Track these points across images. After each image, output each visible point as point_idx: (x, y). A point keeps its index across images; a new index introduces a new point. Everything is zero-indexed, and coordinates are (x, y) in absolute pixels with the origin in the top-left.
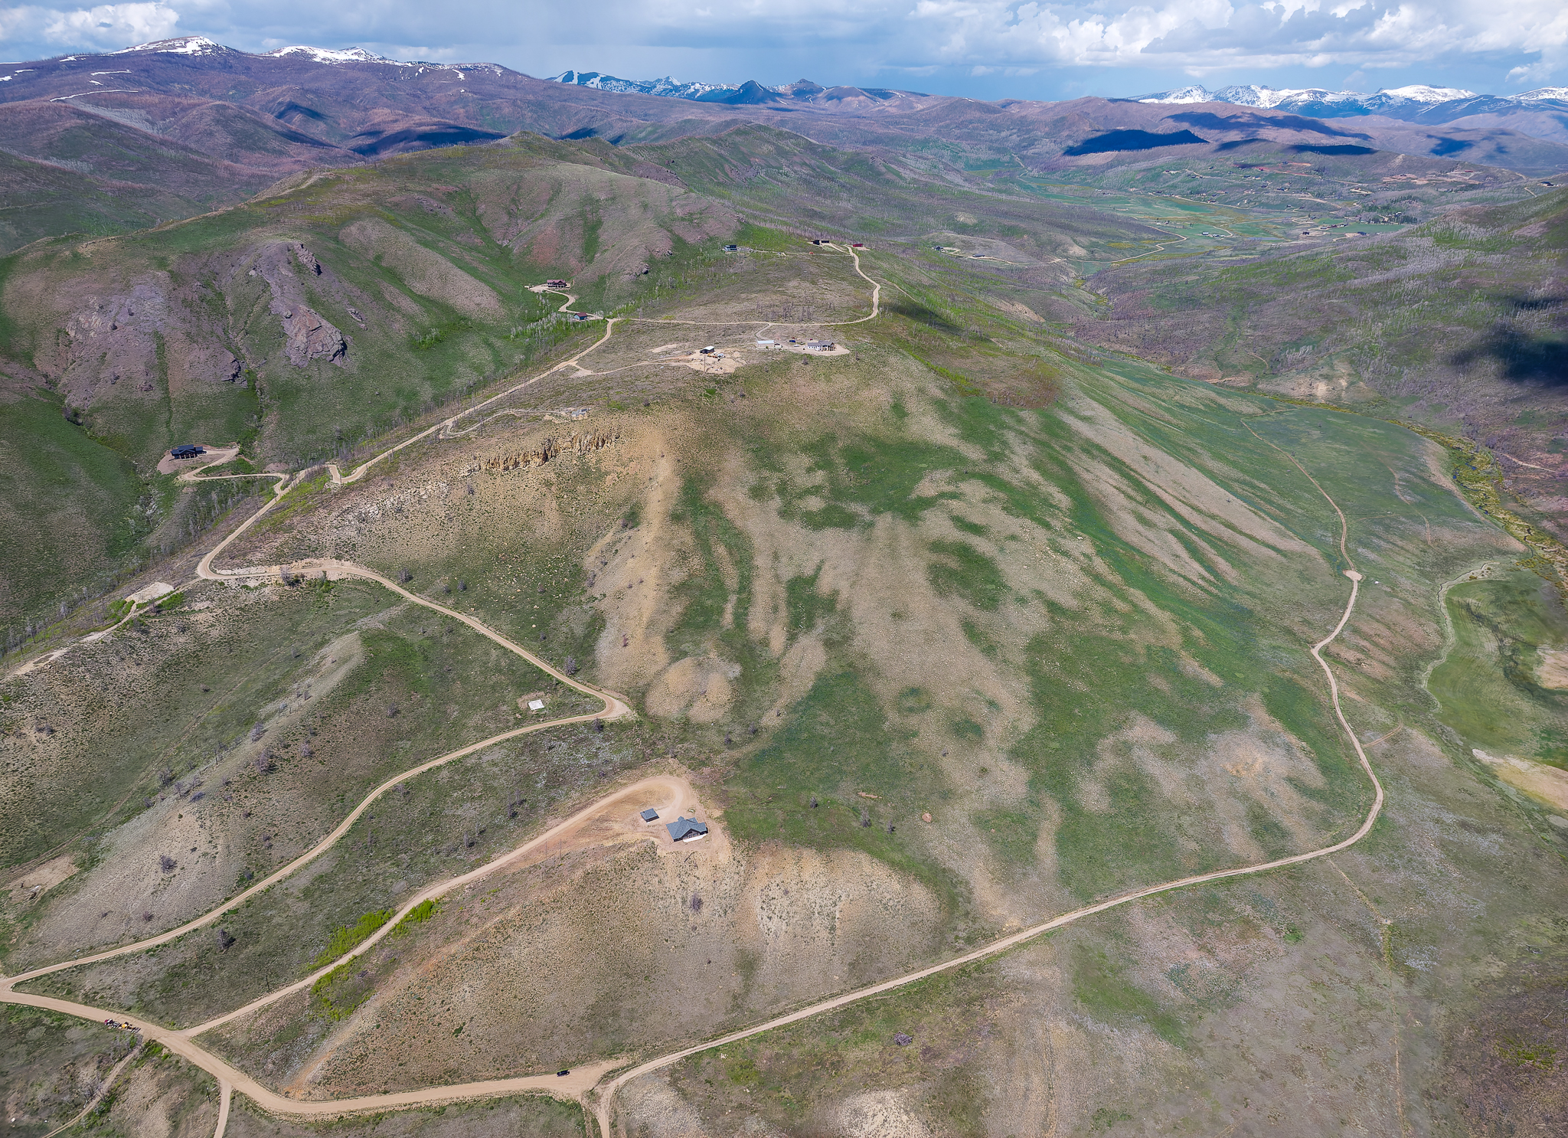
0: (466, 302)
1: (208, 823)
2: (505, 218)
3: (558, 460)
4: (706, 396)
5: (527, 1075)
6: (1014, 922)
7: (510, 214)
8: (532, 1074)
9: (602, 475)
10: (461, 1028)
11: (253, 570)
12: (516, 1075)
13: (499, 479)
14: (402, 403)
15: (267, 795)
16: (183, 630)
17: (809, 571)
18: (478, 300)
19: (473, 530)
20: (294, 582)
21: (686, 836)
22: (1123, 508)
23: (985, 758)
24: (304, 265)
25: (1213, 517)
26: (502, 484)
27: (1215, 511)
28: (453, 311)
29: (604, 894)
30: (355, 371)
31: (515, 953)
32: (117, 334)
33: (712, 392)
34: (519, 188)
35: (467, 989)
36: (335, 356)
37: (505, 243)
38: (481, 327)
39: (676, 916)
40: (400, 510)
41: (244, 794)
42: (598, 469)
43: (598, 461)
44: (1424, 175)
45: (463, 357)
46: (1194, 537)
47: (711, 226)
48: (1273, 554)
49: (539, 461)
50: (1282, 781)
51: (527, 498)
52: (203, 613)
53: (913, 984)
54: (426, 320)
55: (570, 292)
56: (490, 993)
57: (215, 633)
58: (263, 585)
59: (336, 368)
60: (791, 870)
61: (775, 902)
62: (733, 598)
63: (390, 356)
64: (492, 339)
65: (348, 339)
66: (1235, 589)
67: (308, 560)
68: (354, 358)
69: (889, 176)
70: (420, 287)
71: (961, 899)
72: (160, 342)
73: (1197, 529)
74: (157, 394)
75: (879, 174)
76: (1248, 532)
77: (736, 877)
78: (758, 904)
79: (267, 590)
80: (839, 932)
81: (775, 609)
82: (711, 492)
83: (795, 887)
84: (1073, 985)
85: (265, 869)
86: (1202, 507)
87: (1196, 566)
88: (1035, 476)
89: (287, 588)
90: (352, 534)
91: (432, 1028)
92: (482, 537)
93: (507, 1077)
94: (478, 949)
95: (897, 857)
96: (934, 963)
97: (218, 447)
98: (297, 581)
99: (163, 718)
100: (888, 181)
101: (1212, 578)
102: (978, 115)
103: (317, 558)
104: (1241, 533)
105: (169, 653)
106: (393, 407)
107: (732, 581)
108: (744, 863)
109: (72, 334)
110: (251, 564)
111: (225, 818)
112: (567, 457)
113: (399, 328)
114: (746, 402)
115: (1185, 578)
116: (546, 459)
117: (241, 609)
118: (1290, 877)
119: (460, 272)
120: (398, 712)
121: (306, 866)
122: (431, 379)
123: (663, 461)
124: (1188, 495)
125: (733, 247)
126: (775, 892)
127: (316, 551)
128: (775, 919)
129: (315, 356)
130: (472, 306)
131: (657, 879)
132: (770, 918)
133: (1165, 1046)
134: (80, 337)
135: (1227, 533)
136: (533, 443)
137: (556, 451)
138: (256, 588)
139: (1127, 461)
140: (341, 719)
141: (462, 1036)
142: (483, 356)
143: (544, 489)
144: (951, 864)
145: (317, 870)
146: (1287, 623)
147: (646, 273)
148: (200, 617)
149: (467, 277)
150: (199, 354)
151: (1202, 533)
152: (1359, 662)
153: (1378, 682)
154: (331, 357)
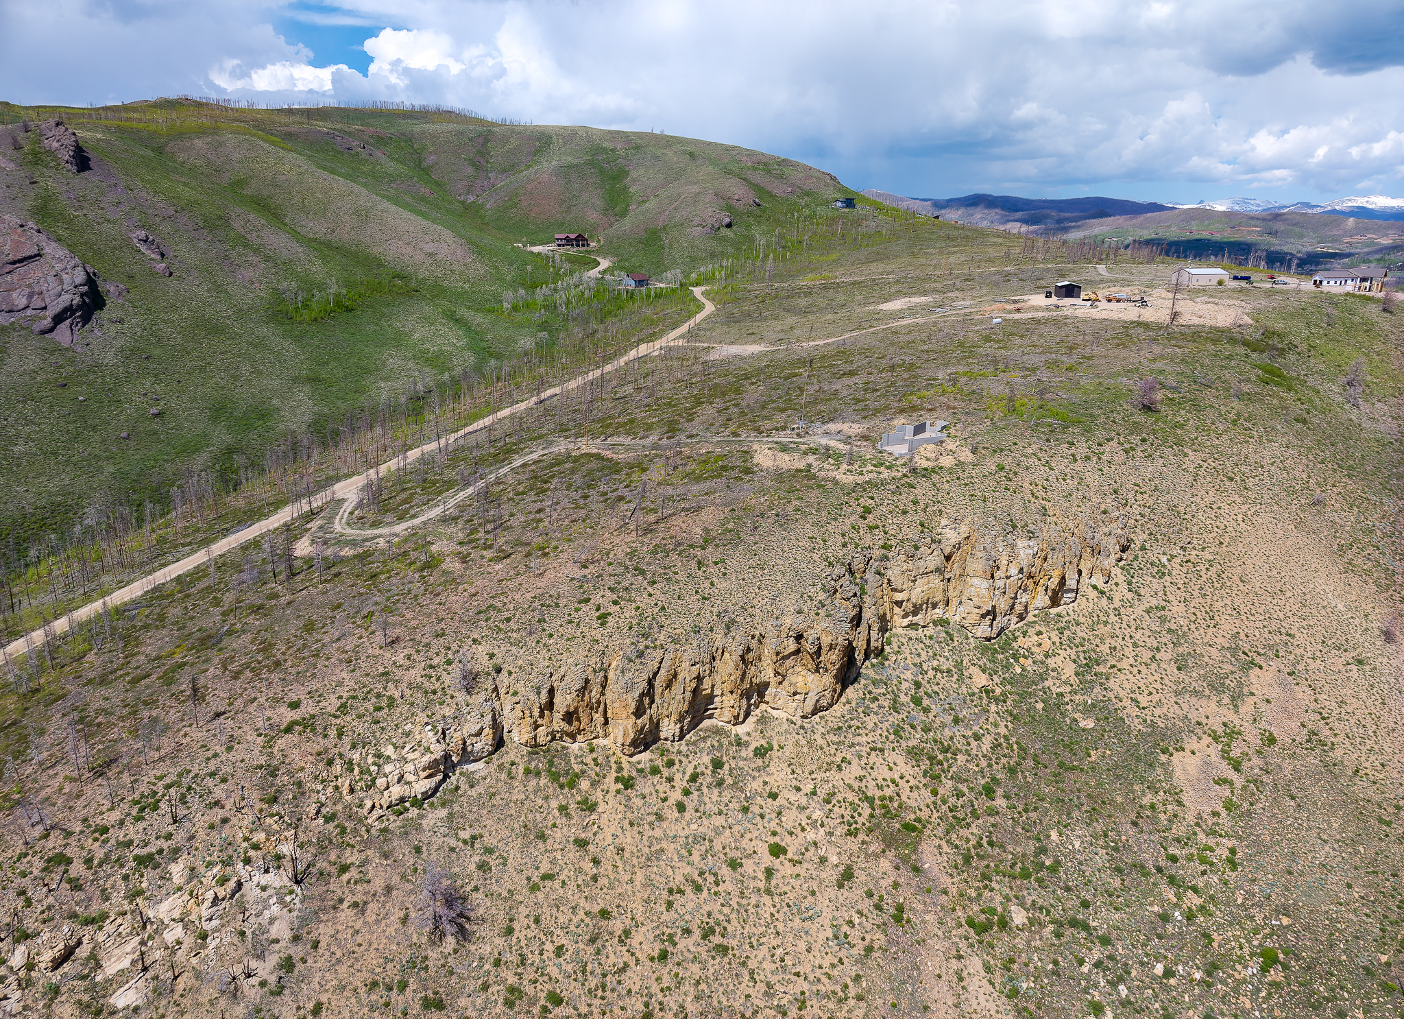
0: (409, 250)
2: (470, 171)
7: (477, 167)
14: (222, 436)
18: (429, 248)
24: (50, 152)
28: (380, 265)
30: (109, 358)
34: (487, 141)
36: (58, 319)
37: (471, 199)
38: (437, 291)
44: (1387, 235)
45: (398, 340)
54: (318, 270)
55: (599, 252)
59: (57, 349)
63: (216, 329)
64: (463, 312)
65: (108, 287)
68: (113, 329)
70: (316, 228)
106: (190, 449)
113: (255, 279)
116: (847, 675)
119: (394, 208)
122: (314, 380)
125: (850, 203)
130: (419, 257)
142: (450, 339)
147: (729, 226)
149: (406, 214)
154: (47, 322)
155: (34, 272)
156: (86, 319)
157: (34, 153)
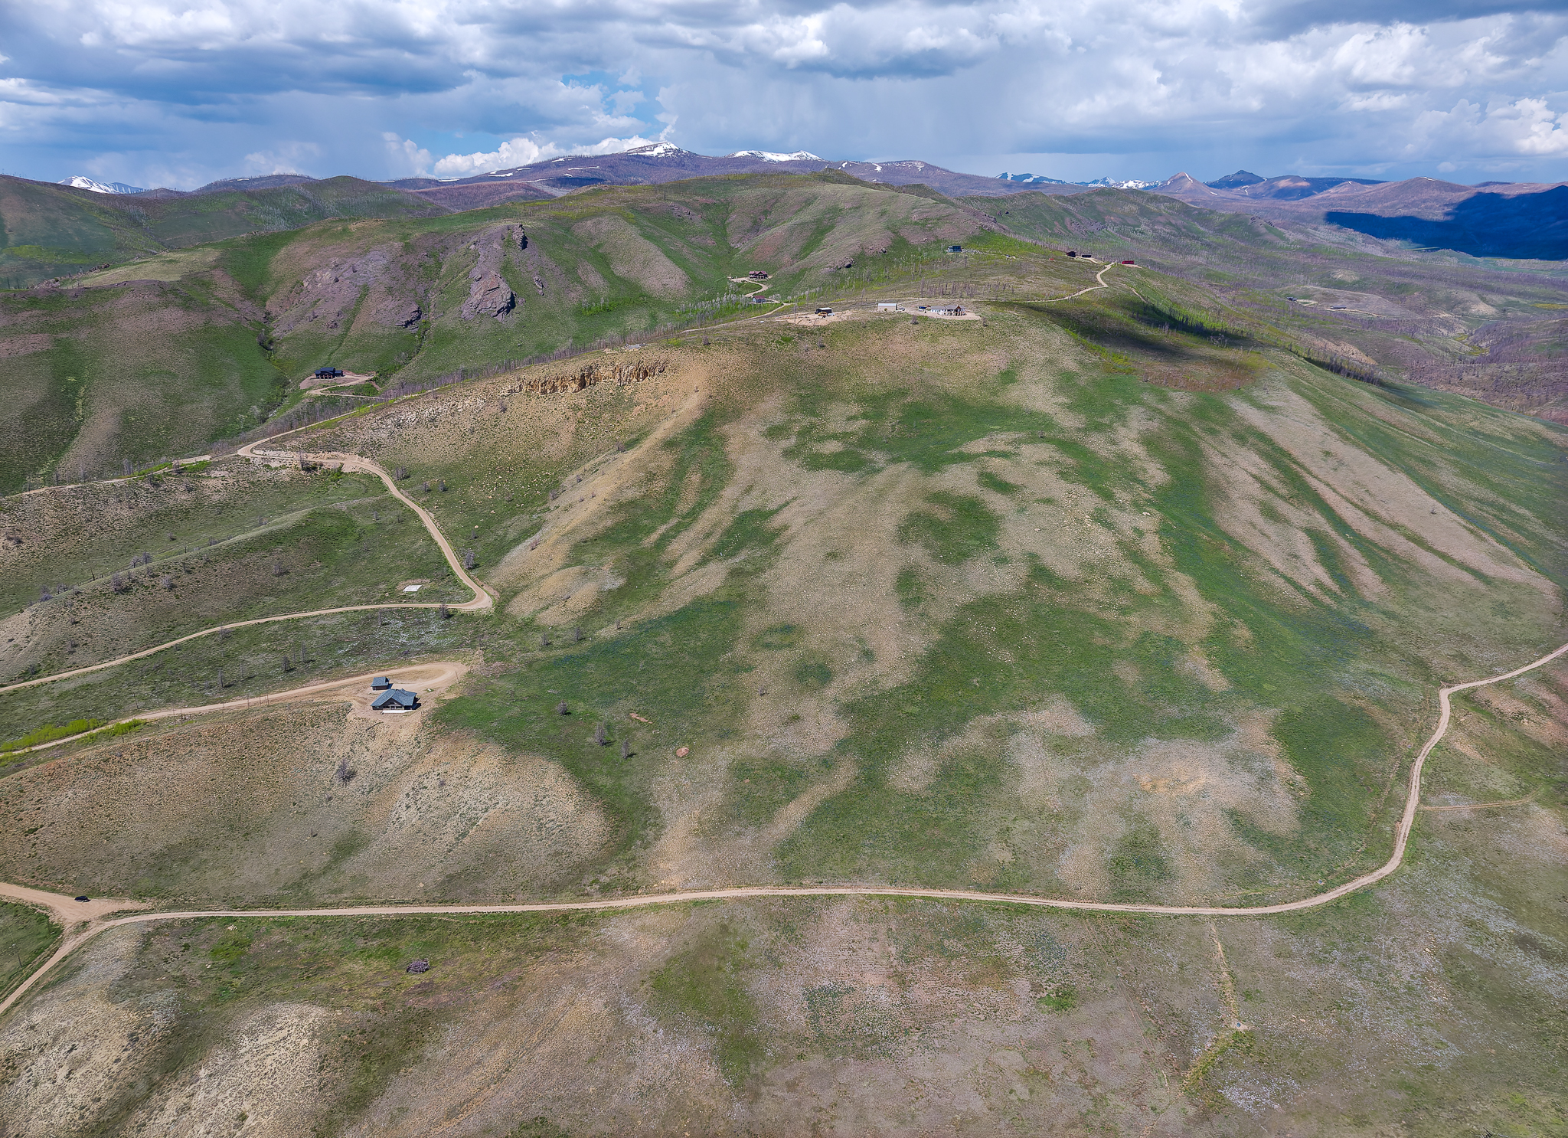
0: (655, 282)
1: (38, 621)
2: (749, 225)
3: (596, 388)
4: (778, 342)
5: (53, 891)
6: (675, 880)
7: (755, 222)
8: (58, 892)
9: (632, 404)
10: (37, 829)
11: (283, 454)
12: (44, 889)
13: (534, 401)
15: (105, 611)
16: (190, 490)
17: (772, 506)
18: (665, 281)
19: (488, 443)
20: (310, 469)
21: (385, 706)
22: (1250, 498)
23: (808, 706)
24: (514, 241)
25: (1394, 526)
26: (537, 404)
27: (1401, 520)
28: (638, 289)
29: (267, 743)
30: (512, 326)
31: (139, 774)
32: (337, 285)
33: (787, 340)
34: (777, 201)
35: (70, 795)
36: (499, 312)
38: (656, 303)
39: (322, 783)
40: (433, 420)
41: (86, 605)
42: (631, 400)
43: (634, 393)
45: (620, 324)
46: (1343, 543)
47: (944, 231)
48: (1467, 577)
49: (575, 386)
50: (1218, 813)
51: (549, 421)
52: (215, 483)
53: (493, 916)
54: (605, 293)
55: (767, 282)
56: (87, 805)
57: (216, 497)
58: (284, 467)
59: (497, 322)
60: (463, 760)
61: (424, 791)
62: (674, 521)
63: (552, 318)
64: (658, 313)
65: (518, 299)
66: (1367, 605)
67: (335, 453)
68: (516, 316)
69: (1270, 237)
70: (620, 270)
71: (639, 842)
72: (365, 290)
73: (1354, 533)
74: (338, 332)
75: (1258, 234)
76: (1443, 549)
77: (406, 757)
78: (407, 789)
79: (284, 472)
80: (466, 840)
81: (708, 535)
82: (726, 427)
83: (456, 781)
84: (663, 965)
85: (51, 669)
86: (1383, 513)
87: (1320, 572)
88: (1138, 450)
89: (302, 472)
90: (384, 436)
91: (12, 821)
92: (493, 450)
93: (36, 887)
94: (106, 761)
95: (604, 781)
96: (543, 901)
97: (358, 373)
98: (314, 468)
99: (120, 553)
100: (1265, 242)
101: (1335, 587)
102: (1436, 193)
103: (344, 452)
104: (1430, 549)
105: (165, 506)
107: (683, 508)
108: (423, 745)
109: (306, 284)
110: (284, 448)
111: (53, 621)
112: (605, 388)
113: (575, 297)
114: (822, 352)
115: (1289, 580)
116: (583, 385)
117: (253, 483)
118: (1124, 929)
119: (665, 260)
120: (287, 573)
121: (85, 675)
122: (576, 337)
123: (695, 395)
124: (1368, 498)
125: (957, 248)
126: (432, 782)
127: (344, 447)
128: (413, 809)
129: (482, 312)
130: (659, 286)
131: (329, 742)
132: (408, 807)
133: (711, 1073)
134: (310, 287)
135: (1401, 545)
136: (574, 367)
137: (596, 380)
138: (276, 468)
139: (1295, 453)
140: (225, 567)
141: (32, 836)
142: (642, 324)
143: (570, 413)
144: (662, 805)
145: (89, 679)
146: (1425, 653)
147: (849, 266)
148: (211, 483)
149: (669, 264)
150: (390, 304)
151: (1360, 542)
152: (1519, 716)
153: (1542, 747)
154: (496, 313)
155: (495, 294)
156: (508, 312)
157: (509, 241)
